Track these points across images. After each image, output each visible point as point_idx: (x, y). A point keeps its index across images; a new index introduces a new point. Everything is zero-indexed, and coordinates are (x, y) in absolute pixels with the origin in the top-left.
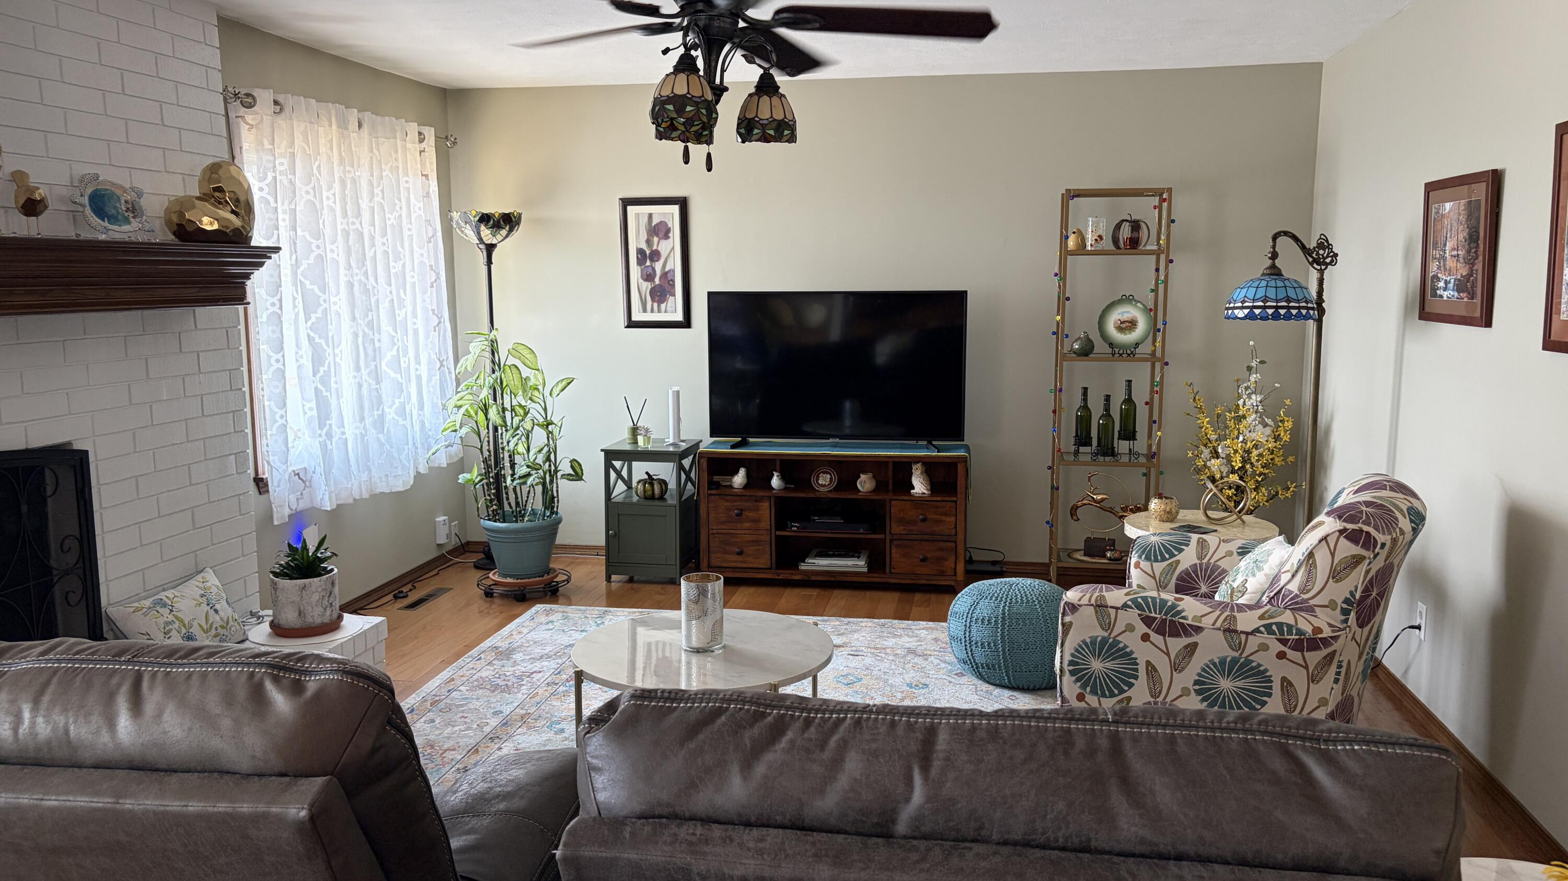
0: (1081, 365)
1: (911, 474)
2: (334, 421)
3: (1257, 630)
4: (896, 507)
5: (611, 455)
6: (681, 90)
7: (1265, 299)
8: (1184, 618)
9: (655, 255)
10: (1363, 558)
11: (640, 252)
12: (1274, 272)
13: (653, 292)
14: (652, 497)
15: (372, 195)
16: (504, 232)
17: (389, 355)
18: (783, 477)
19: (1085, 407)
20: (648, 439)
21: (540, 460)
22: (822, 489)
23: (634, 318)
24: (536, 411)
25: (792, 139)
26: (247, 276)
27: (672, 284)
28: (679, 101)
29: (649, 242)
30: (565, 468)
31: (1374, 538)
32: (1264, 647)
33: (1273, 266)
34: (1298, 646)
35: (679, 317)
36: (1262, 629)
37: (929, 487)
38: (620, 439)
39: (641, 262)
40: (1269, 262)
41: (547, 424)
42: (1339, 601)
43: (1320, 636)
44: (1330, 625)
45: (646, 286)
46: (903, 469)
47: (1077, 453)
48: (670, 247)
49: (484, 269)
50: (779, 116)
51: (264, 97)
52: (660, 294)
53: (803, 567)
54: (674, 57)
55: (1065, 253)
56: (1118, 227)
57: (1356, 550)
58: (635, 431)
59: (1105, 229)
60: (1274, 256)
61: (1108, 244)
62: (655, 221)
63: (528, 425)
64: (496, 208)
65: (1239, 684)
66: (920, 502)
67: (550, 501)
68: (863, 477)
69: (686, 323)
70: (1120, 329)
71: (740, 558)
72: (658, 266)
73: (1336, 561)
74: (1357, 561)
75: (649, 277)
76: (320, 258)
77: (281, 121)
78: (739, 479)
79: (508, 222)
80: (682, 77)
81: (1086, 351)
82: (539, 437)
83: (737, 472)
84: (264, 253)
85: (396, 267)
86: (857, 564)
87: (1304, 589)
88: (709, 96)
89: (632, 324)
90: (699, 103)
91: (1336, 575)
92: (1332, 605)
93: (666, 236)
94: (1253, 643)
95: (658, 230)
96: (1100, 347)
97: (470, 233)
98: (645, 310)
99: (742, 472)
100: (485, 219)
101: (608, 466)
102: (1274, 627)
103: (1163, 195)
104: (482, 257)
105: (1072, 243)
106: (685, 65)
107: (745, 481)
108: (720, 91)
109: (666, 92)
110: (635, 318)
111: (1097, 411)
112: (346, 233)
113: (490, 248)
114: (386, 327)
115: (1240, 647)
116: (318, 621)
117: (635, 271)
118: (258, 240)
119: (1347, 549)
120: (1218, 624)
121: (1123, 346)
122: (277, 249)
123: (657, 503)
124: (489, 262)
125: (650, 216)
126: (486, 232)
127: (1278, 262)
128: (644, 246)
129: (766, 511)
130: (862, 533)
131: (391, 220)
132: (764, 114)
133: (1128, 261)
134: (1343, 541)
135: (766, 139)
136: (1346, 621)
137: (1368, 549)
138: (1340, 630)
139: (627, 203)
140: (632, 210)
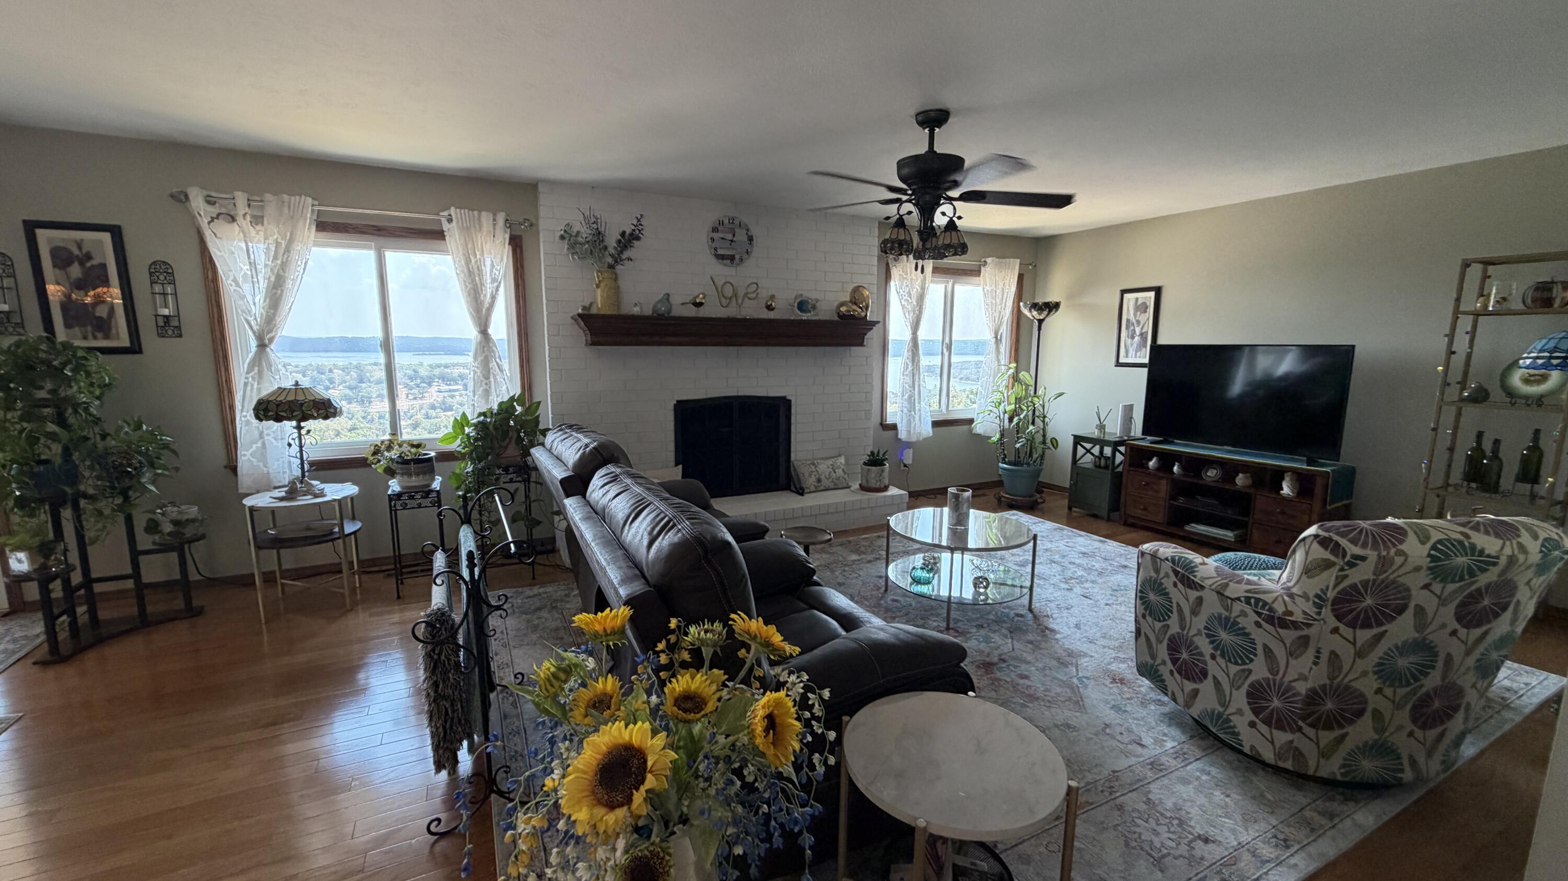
0: (1472, 410)
1: (1283, 479)
3: (1238, 599)
4: (1262, 501)
5: (1078, 439)
8: (1195, 576)
10: (1333, 564)
14: (1099, 467)
16: (1045, 313)
18: (1182, 467)
19: (1478, 448)
20: (1105, 432)
22: (1208, 479)
23: (1121, 361)
30: (1052, 442)
31: (1344, 549)
32: (1243, 614)
34: (1270, 620)
36: (1243, 599)
37: (1295, 491)
38: (1086, 431)
39: (1127, 328)
41: (1044, 417)
42: (1311, 595)
43: (1290, 618)
44: (1305, 613)
46: (1278, 475)
49: (1036, 334)
53: (1187, 528)
55: (1454, 313)
58: (1097, 427)
64: (1046, 299)
65: (1232, 638)
66: (1285, 499)
68: (1241, 475)
70: (1526, 381)
71: (1144, 512)
73: (1310, 559)
74: (1328, 565)
78: (1152, 463)
79: (1050, 307)
81: (1480, 397)
82: (1038, 423)
83: (1151, 460)
84: (872, 324)
86: (1228, 535)
89: (1119, 364)
92: (1305, 596)
93: (1145, 311)
94: (1237, 607)
95: (1142, 308)
96: (1497, 394)
98: (1127, 356)
99: (1154, 460)
101: (1076, 446)
102: (1253, 601)
107: (1157, 466)
111: (1489, 450)
113: (1041, 322)
115: (1228, 609)
116: (874, 486)
120: (1213, 587)
121: (1527, 397)
123: (1102, 470)
124: (1039, 330)
125: (1137, 299)
129: (1164, 487)
130: (1230, 513)
134: (1316, 546)
136: (1319, 613)
137: (1337, 556)
138: (1315, 620)
139: (1124, 292)
140: (1126, 296)
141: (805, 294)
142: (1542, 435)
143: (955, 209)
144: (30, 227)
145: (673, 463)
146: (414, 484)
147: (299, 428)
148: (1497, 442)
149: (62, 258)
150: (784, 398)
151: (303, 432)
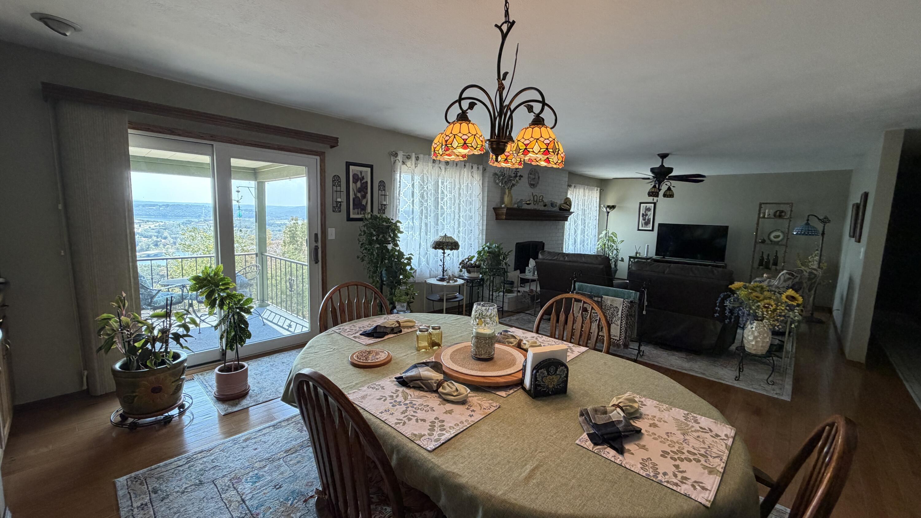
0: (762, 245)
2: (576, 244)
5: (630, 257)
6: (653, 190)
7: (802, 230)
9: (647, 215)
11: (643, 214)
12: (807, 224)
13: (645, 223)
15: (587, 202)
16: (612, 210)
17: (586, 233)
19: (762, 257)
20: (640, 255)
21: (615, 257)
24: (615, 247)
25: (673, 197)
26: (568, 217)
27: (650, 221)
28: (653, 192)
29: (645, 212)
30: (620, 259)
33: (808, 222)
35: (651, 229)
38: (633, 254)
39: (643, 216)
40: (806, 222)
41: (617, 249)
45: (643, 222)
47: (758, 268)
48: (650, 214)
49: (606, 217)
50: (671, 194)
51: (573, 185)
52: (647, 223)
54: (652, 185)
55: (759, 217)
56: (777, 211)
57: (790, 277)
58: (637, 253)
59: (772, 212)
60: (808, 220)
61: (772, 216)
62: (648, 207)
63: (613, 249)
64: (611, 204)
67: (616, 265)
69: (652, 230)
70: (774, 237)
72: (647, 217)
75: (644, 220)
76: (578, 214)
77: (575, 190)
79: (613, 207)
80: (654, 189)
81: (763, 242)
82: (615, 252)
84: (572, 213)
85: (590, 216)
87: (778, 284)
88: (658, 191)
89: (639, 230)
90: (656, 192)
91: (785, 281)
92: (784, 287)
93: (650, 211)
95: (648, 209)
96: (768, 241)
97: (605, 209)
98: (642, 227)
100: (608, 206)
101: (630, 260)
103: (791, 205)
104: (606, 214)
105: (761, 215)
106: (654, 187)
108: (660, 190)
109: (651, 191)
110: (640, 228)
111: (765, 257)
112: (582, 209)
113: (608, 212)
114: (586, 227)
117: (641, 218)
118: (572, 210)
119: (788, 276)
121: (775, 242)
122: (574, 212)
124: (608, 216)
125: (646, 206)
126: (608, 209)
127: (809, 222)
128: (644, 213)
131: (590, 207)
132: (668, 193)
133: (780, 221)
135: (668, 197)
139: (641, 203)
140: (642, 205)
141: (553, 200)
142: (778, 252)
143: (671, 183)
144: (348, 164)
145: (513, 269)
146: (475, 276)
147: (444, 253)
148: (768, 255)
149: (357, 179)
150: (542, 242)
151: (445, 255)
